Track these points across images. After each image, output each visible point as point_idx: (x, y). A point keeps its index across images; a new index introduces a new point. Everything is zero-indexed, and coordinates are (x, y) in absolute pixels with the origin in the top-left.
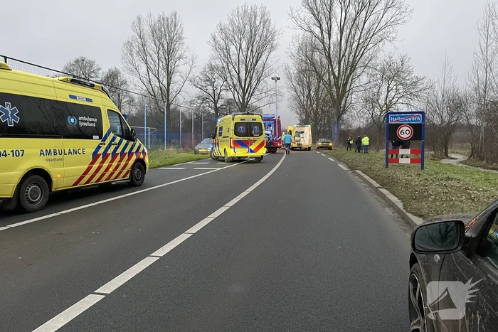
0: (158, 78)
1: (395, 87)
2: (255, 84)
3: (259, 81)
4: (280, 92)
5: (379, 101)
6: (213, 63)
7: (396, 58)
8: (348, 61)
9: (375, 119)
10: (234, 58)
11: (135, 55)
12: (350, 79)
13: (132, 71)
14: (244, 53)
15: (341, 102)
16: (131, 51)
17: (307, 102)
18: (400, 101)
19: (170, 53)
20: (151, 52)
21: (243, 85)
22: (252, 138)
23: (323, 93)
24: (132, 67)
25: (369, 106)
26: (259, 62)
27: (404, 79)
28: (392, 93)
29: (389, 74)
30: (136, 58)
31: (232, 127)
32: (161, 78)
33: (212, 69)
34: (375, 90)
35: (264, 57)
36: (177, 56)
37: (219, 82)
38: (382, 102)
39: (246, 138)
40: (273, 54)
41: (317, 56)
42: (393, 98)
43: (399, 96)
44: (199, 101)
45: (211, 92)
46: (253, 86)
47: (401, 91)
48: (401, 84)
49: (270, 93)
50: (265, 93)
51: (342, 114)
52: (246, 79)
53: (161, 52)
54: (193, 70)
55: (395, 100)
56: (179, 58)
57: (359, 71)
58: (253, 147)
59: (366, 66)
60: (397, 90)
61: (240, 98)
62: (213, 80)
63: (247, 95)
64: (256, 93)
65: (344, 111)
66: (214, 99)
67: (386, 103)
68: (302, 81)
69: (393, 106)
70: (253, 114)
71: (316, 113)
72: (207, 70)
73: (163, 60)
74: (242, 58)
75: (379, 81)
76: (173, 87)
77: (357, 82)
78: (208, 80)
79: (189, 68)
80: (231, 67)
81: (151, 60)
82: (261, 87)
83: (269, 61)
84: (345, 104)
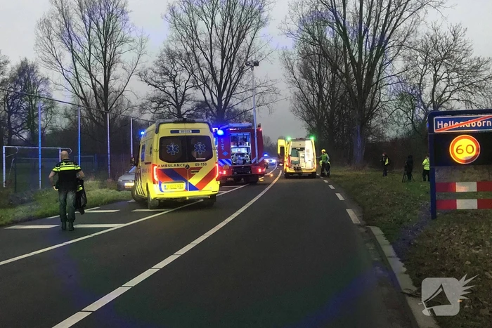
0: (90, 72)
1: (446, 75)
2: (236, 77)
3: (241, 72)
4: (275, 89)
5: (422, 96)
6: (173, 48)
7: (445, 30)
8: (374, 39)
9: (417, 125)
10: (203, 38)
11: (55, 39)
12: (378, 65)
13: (51, 63)
14: (219, 31)
15: (365, 101)
16: (49, 32)
17: (319, 103)
18: (455, 96)
19: (108, 34)
20: (79, 34)
21: (218, 79)
22: (192, 165)
23: (341, 89)
24: (51, 57)
25: (407, 104)
26: (242, 45)
27: (459, 62)
28: (442, 85)
29: (435, 54)
30: (57, 43)
31: (156, 146)
32: (94, 72)
33: (172, 56)
34: (415, 81)
35: (248, 37)
36: (118, 39)
37: (183, 76)
38: (426, 97)
39: (182, 165)
40: (261, 31)
41: (329, 35)
42: (444, 92)
43: (452, 88)
44: (154, 105)
45: (171, 90)
46: (234, 81)
47: (455, 80)
48: (455, 70)
49: (259, 90)
50: (252, 90)
51: (368, 118)
52: (222, 70)
53: (93, 33)
54: (143, 58)
55: (447, 94)
56: (122, 41)
57: (391, 54)
58: (194, 181)
59: (401, 45)
60: (449, 79)
61: (215, 98)
62: (174, 73)
63: (225, 94)
64: (238, 90)
65: (371, 115)
66: (176, 102)
67: (432, 101)
68: (310, 72)
69: (444, 104)
70: (193, 122)
71: (331, 120)
72: (165, 58)
73: (98, 45)
74: (215, 38)
75: (421, 66)
76: (114, 85)
77: (388, 70)
78: (166, 74)
79: (136, 56)
80: (198, 52)
81: (78, 46)
82: (245, 83)
83: (256, 42)
84: (372, 104)
